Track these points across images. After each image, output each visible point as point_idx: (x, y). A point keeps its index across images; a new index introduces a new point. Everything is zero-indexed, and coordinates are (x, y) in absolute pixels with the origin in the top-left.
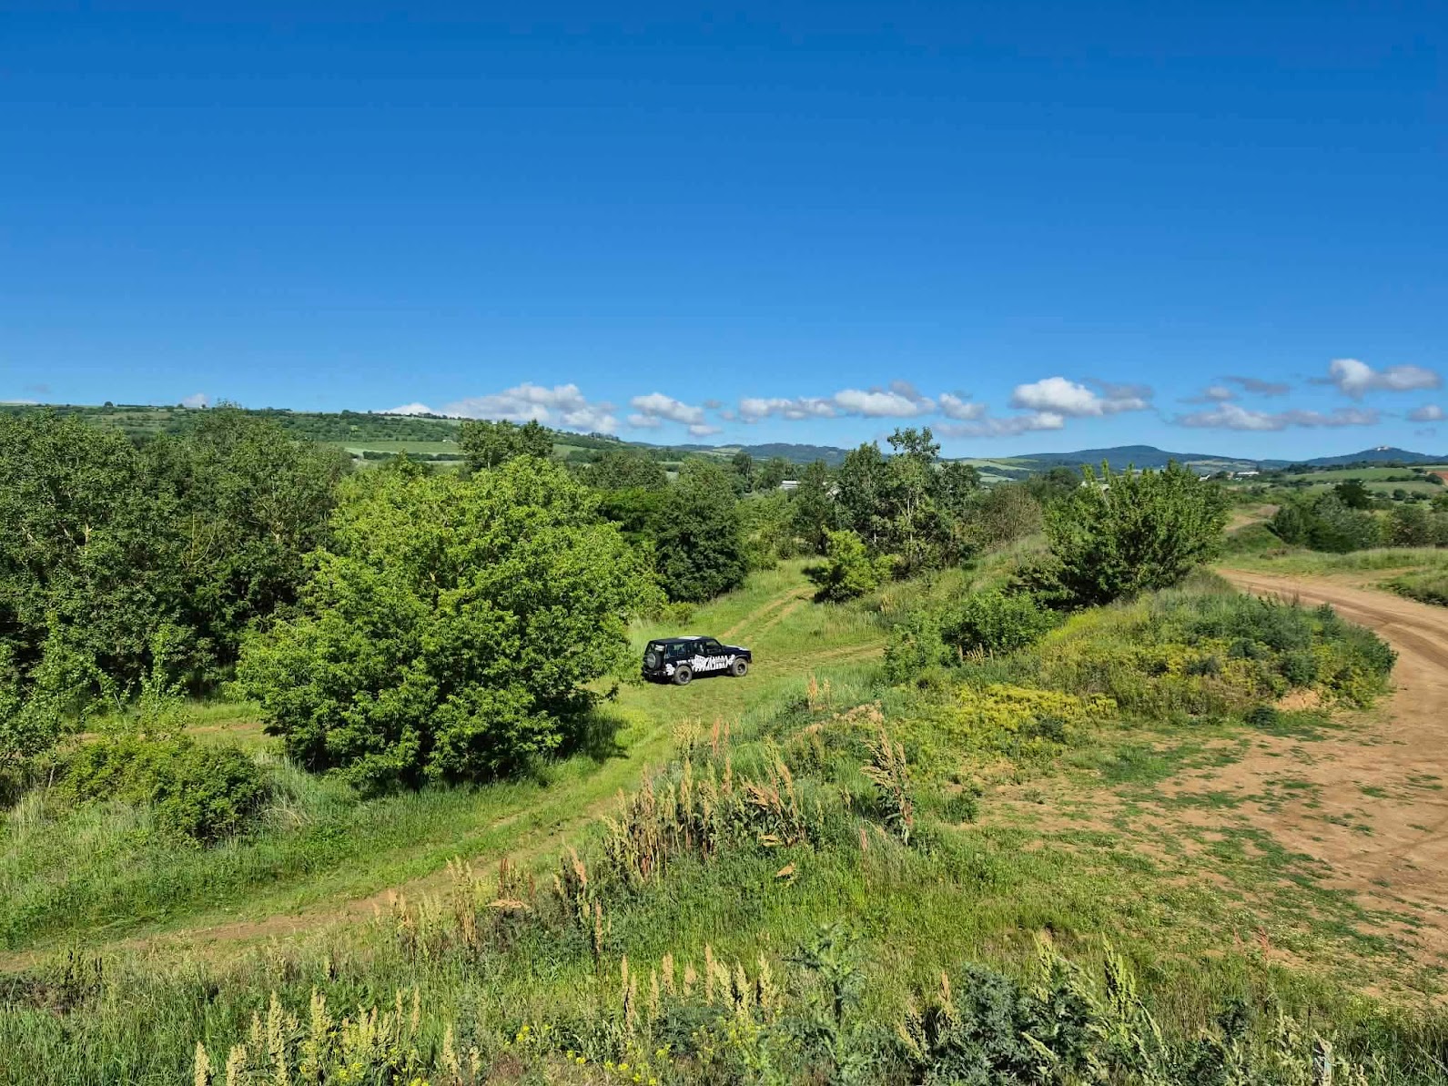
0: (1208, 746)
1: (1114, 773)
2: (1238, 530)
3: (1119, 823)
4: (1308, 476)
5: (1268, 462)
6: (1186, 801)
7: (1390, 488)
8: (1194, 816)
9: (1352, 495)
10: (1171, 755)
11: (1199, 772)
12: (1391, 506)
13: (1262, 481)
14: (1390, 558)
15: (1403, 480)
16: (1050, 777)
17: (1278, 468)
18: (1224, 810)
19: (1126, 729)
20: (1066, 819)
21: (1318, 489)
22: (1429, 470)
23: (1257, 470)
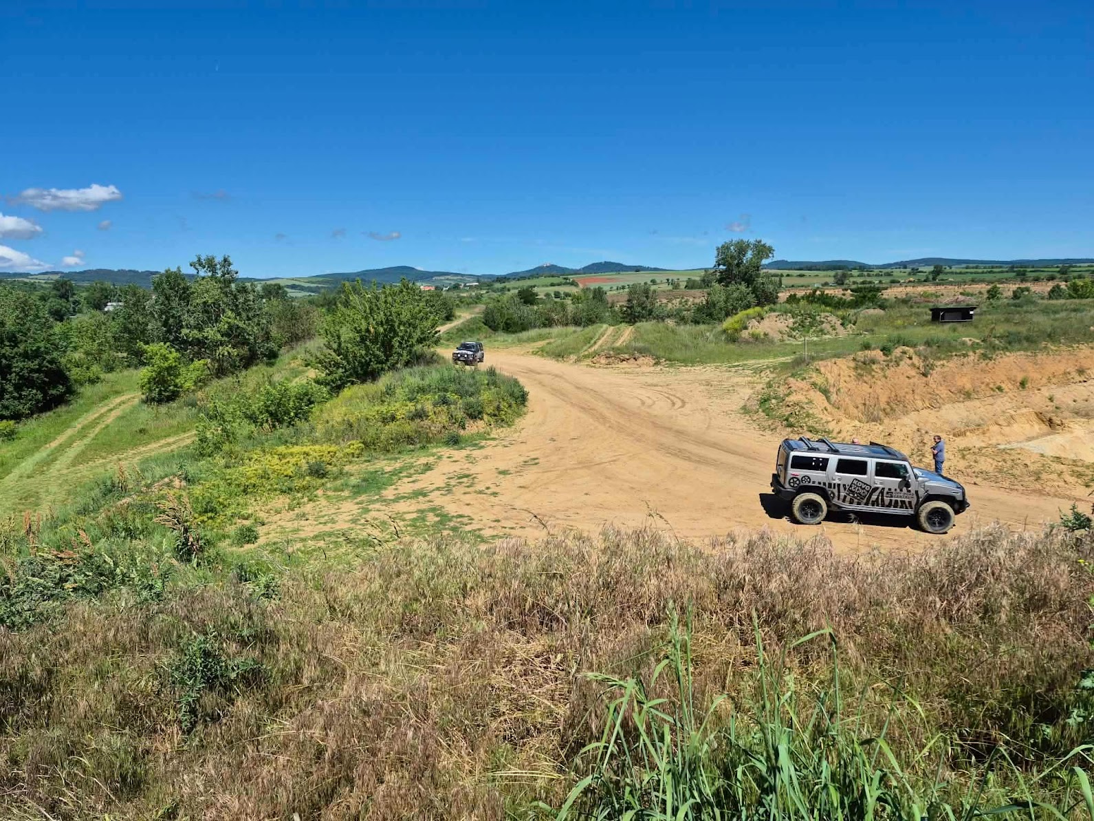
0: (418, 463)
1: (357, 490)
2: (463, 323)
3: (354, 521)
4: (507, 285)
5: (483, 276)
6: (398, 499)
7: (551, 290)
8: (402, 507)
9: (528, 297)
10: (396, 473)
11: (411, 479)
12: (551, 302)
13: (481, 289)
14: (539, 335)
15: (559, 285)
16: (314, 501)
17: (489, 280)
18: (421, 497)
19: (369, 461)
20: (321, 525)
21: (512, 293)
22: (571, 278)
23: (478, 281)
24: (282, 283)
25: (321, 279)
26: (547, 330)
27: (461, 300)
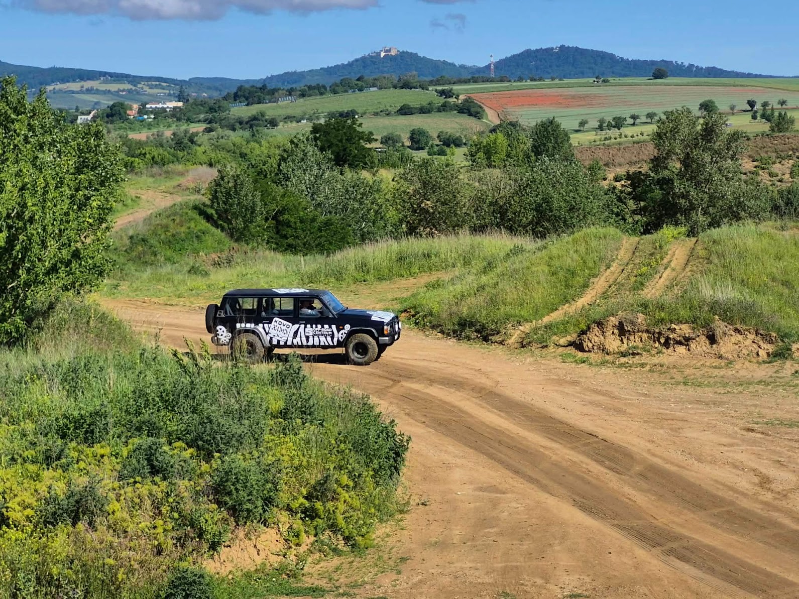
2: (148, 220)
4: (269, 109)
5: (197, 83)
7: (403, 126)
9: (341, 142)
12: (404, 160)
13: (189, 120)
14: (401, 259)
15: (423, 111)
17: (216, 95)
21: (283, 133)
22: (463, 92)
23: (180, 98)
26: (415, 245)
27: (134, 150)
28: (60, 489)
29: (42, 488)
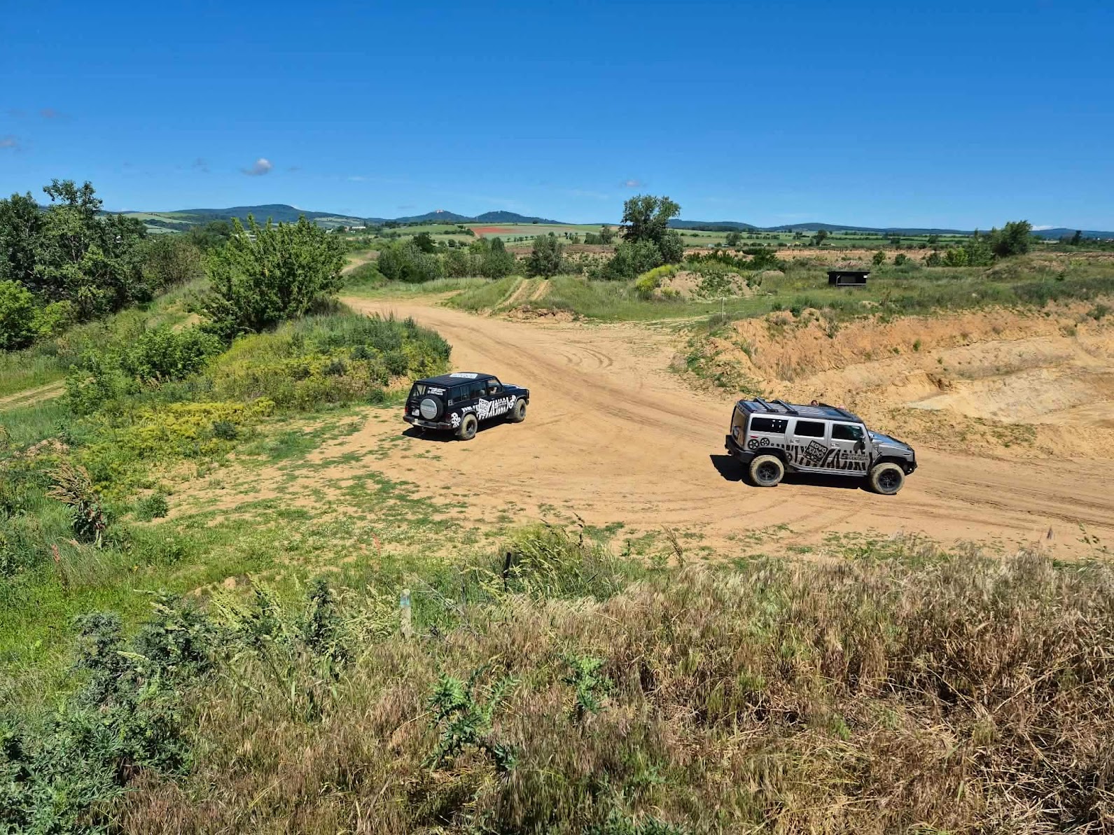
0: (341, 423)
1: (277, 454)
2: (355, 269)
3: (281, 489)
4: (397, 230)
5: (370, 220)
6: (326, 464)
7: (446, 238)
8: (333, 472)
9: (424, 244)
10: (316, 434)
11: (337, 442)
12: (446, 251)
13: (369, 234)
14: (447, 285)
15: (454, 233)
16: (227, 467)
17: (377, 224)
18: (353, 462)
19: (283, 421)
20: (242, 495)
21: (404, 239)
22: (467, 227)
23: (365, 225)
24: (141, 218)
25: (184, 215)
26: (452, 281)
27: (348, 243)
28: (328, 362)
29: (322, 362)
